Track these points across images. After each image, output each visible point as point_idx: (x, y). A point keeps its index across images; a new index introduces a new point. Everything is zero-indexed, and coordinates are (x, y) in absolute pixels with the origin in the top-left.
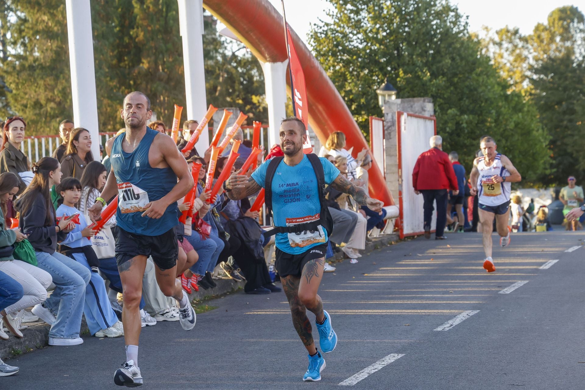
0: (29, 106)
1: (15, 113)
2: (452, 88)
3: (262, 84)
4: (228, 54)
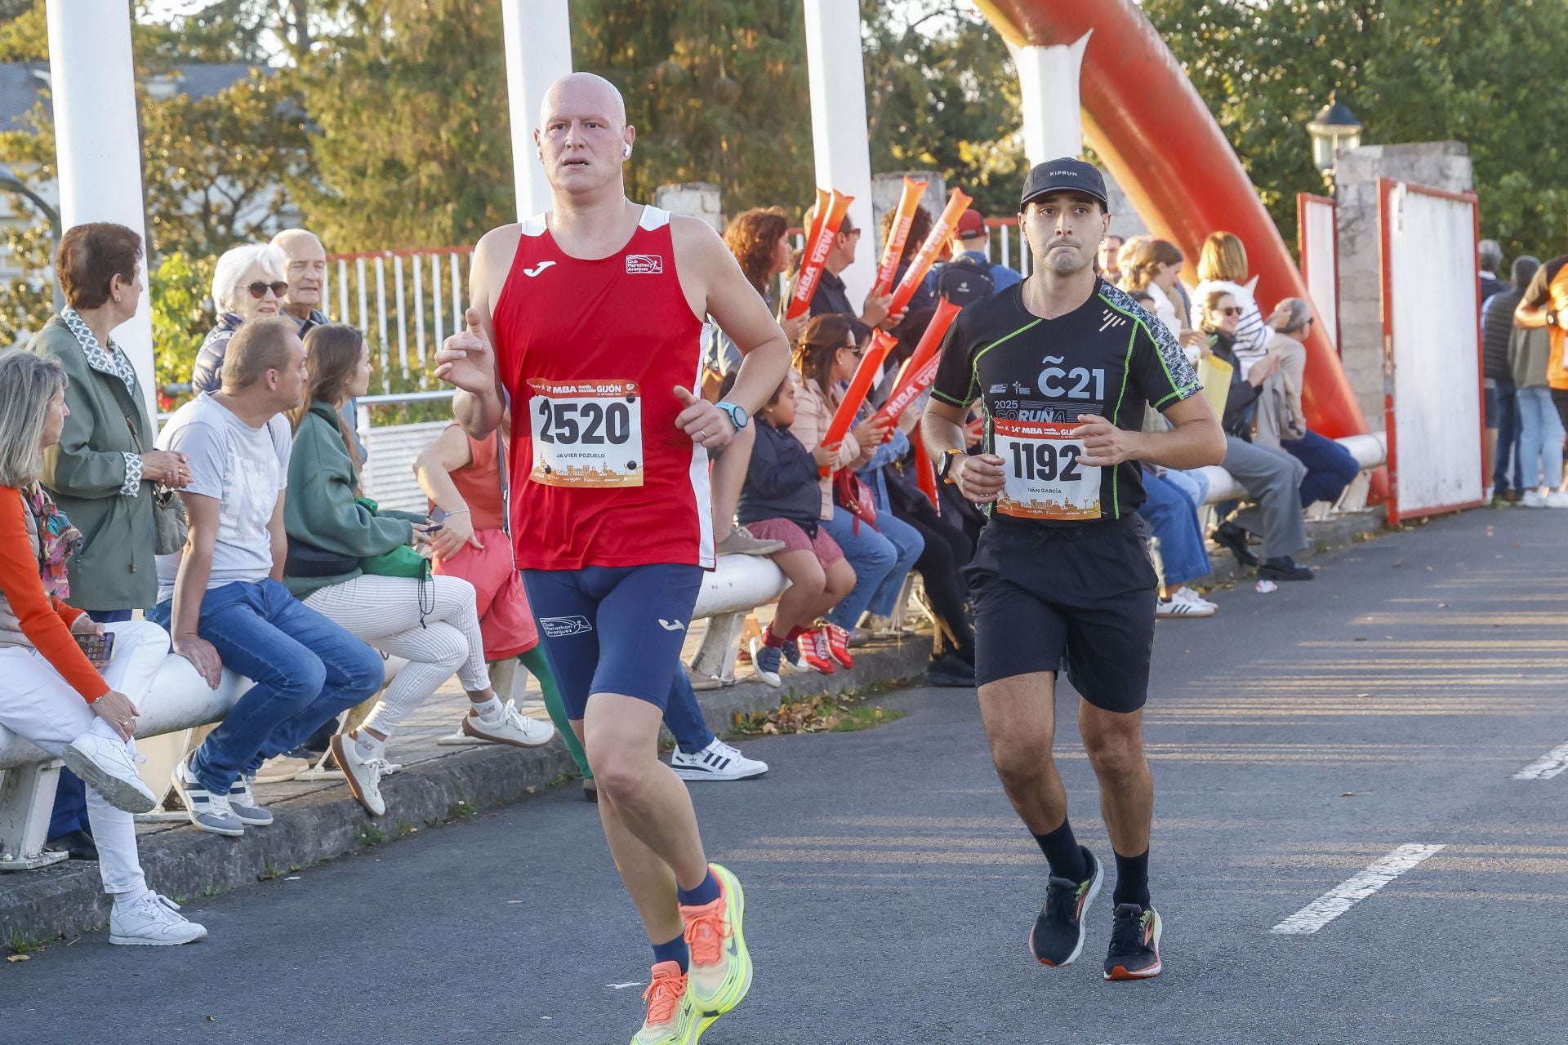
0: (370, 171)
1: (334, 191)
2: (1514, 115)
4: (898, 30)
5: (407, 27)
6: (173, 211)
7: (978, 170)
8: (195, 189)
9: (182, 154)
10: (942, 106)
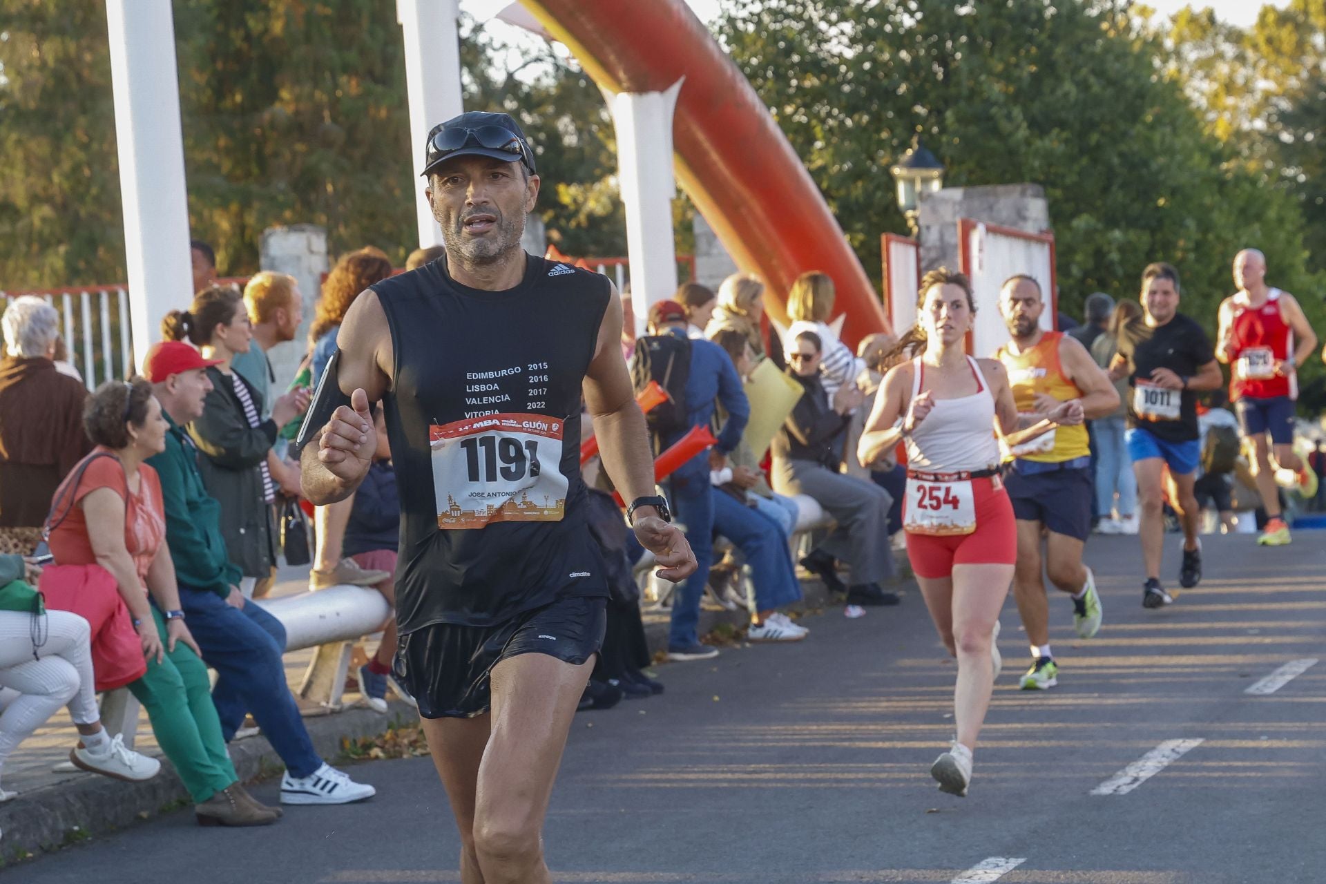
2: (1085, 161)
4: (497, 76)
5: (19, 73)
7: (577, 212)
10: (540, 150)
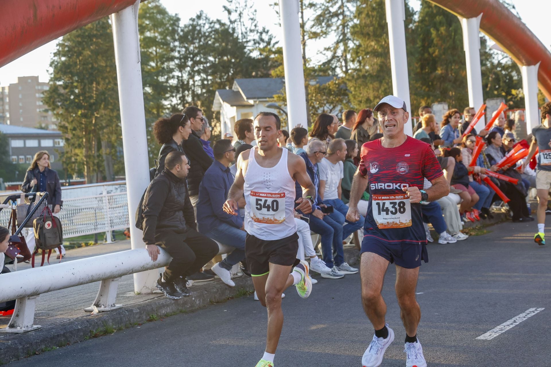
0: (363, 101)
3: (520, 81)
4: (495, 62)
5: (371, 66)
6: (316, 113)
7: (517, 97)
8: (321, 107)
9: (318, 99)
10: (507, 81)
